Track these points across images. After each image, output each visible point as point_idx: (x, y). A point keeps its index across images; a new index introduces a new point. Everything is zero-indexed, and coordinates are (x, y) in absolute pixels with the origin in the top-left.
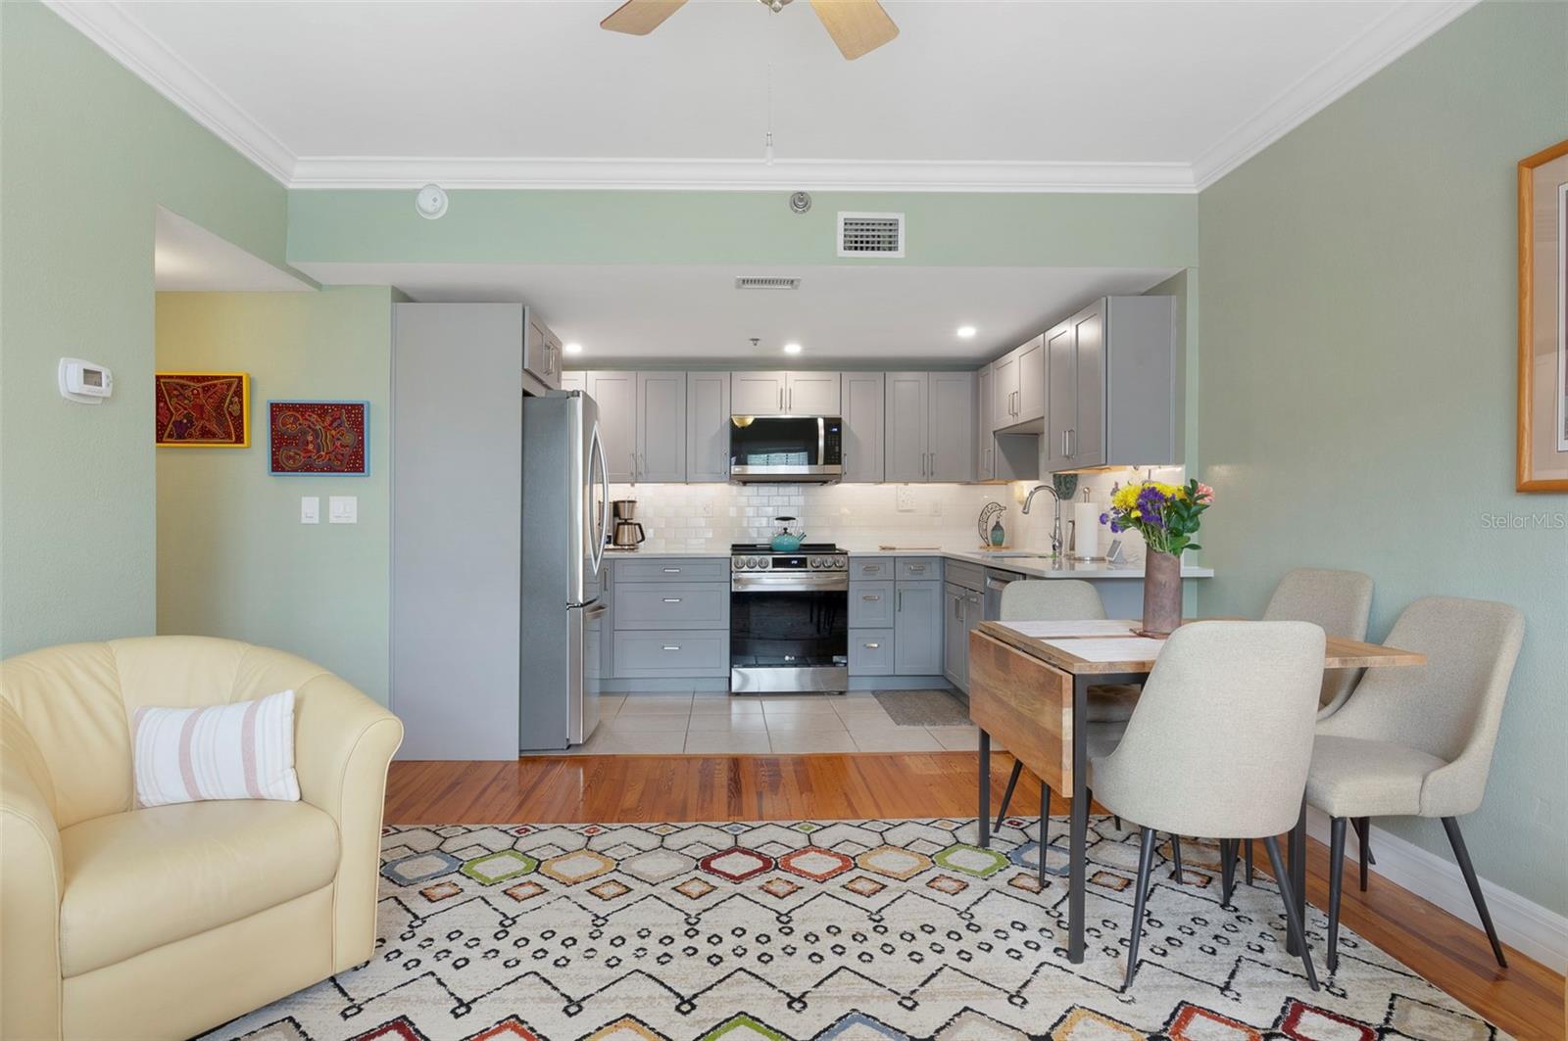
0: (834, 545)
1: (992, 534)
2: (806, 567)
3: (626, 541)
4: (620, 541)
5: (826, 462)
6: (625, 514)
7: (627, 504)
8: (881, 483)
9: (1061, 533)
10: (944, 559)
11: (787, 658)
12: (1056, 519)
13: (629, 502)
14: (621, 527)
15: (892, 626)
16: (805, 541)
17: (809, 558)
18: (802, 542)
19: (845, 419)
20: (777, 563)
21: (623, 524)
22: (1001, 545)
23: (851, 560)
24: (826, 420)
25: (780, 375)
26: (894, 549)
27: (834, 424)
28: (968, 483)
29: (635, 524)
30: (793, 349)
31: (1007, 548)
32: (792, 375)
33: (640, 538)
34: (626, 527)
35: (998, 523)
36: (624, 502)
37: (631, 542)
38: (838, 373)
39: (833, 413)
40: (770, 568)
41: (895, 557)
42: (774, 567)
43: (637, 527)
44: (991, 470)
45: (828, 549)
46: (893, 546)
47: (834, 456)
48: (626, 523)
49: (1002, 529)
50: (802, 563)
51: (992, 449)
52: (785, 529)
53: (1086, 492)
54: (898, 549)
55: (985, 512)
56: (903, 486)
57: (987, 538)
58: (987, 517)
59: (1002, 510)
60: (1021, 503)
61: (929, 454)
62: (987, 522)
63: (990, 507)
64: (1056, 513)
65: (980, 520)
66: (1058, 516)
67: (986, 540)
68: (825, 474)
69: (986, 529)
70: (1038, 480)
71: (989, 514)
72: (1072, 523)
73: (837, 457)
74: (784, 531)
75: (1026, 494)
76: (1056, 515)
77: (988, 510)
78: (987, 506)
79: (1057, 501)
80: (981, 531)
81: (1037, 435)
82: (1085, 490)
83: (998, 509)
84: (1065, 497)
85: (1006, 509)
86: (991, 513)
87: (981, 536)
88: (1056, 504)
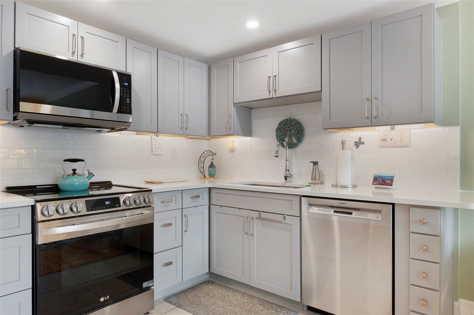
1: (208, 170)
2: (120, 206)
5: (120, 111)
10: (211, 189)
11: (102, 299)
12: (287, 161)
15: (181, 244)
22: (214, 176)
24: (120, 75)
26: (162, 183)
31: (217, 179)
38: (124, 38)
39: (122, 70)
40: (84, 212)
41: (182, 191)
42: (88, 210)
44: (232, 128)
49: (215, 167)
51: (233, 115)
52: (74, 170)
53: (344, 143)
54: (165, 183)
55: (203, 156)
56: (155, 137)
57: (204, 173)
58: (204, 159)
59: (214, 155)
60: (232, 151)
61: (185, 115)
62: (204, 163)
63: (206, 153)
64: (287, 157)
65: (199, 161)
66: (288, 159)
67: (203, 174)
68: (118, 121)
69: (203, 167)
70: (251, 137)
71: (205, 158)
72: (312, 163)
73: (128, 108)
74: (73, 172)
75: (236, 145)
76: (287, 158)
77: (205, 155)
78: (204, 153)
79: (287, 149)
80: (200, 168)
81: (251, 109)
82: (343, 142)
83: (211, 154)
84: (290, 147)
85: (216, 155)
86: (206, 157)
87: (200, 171)
88: (287, 151)
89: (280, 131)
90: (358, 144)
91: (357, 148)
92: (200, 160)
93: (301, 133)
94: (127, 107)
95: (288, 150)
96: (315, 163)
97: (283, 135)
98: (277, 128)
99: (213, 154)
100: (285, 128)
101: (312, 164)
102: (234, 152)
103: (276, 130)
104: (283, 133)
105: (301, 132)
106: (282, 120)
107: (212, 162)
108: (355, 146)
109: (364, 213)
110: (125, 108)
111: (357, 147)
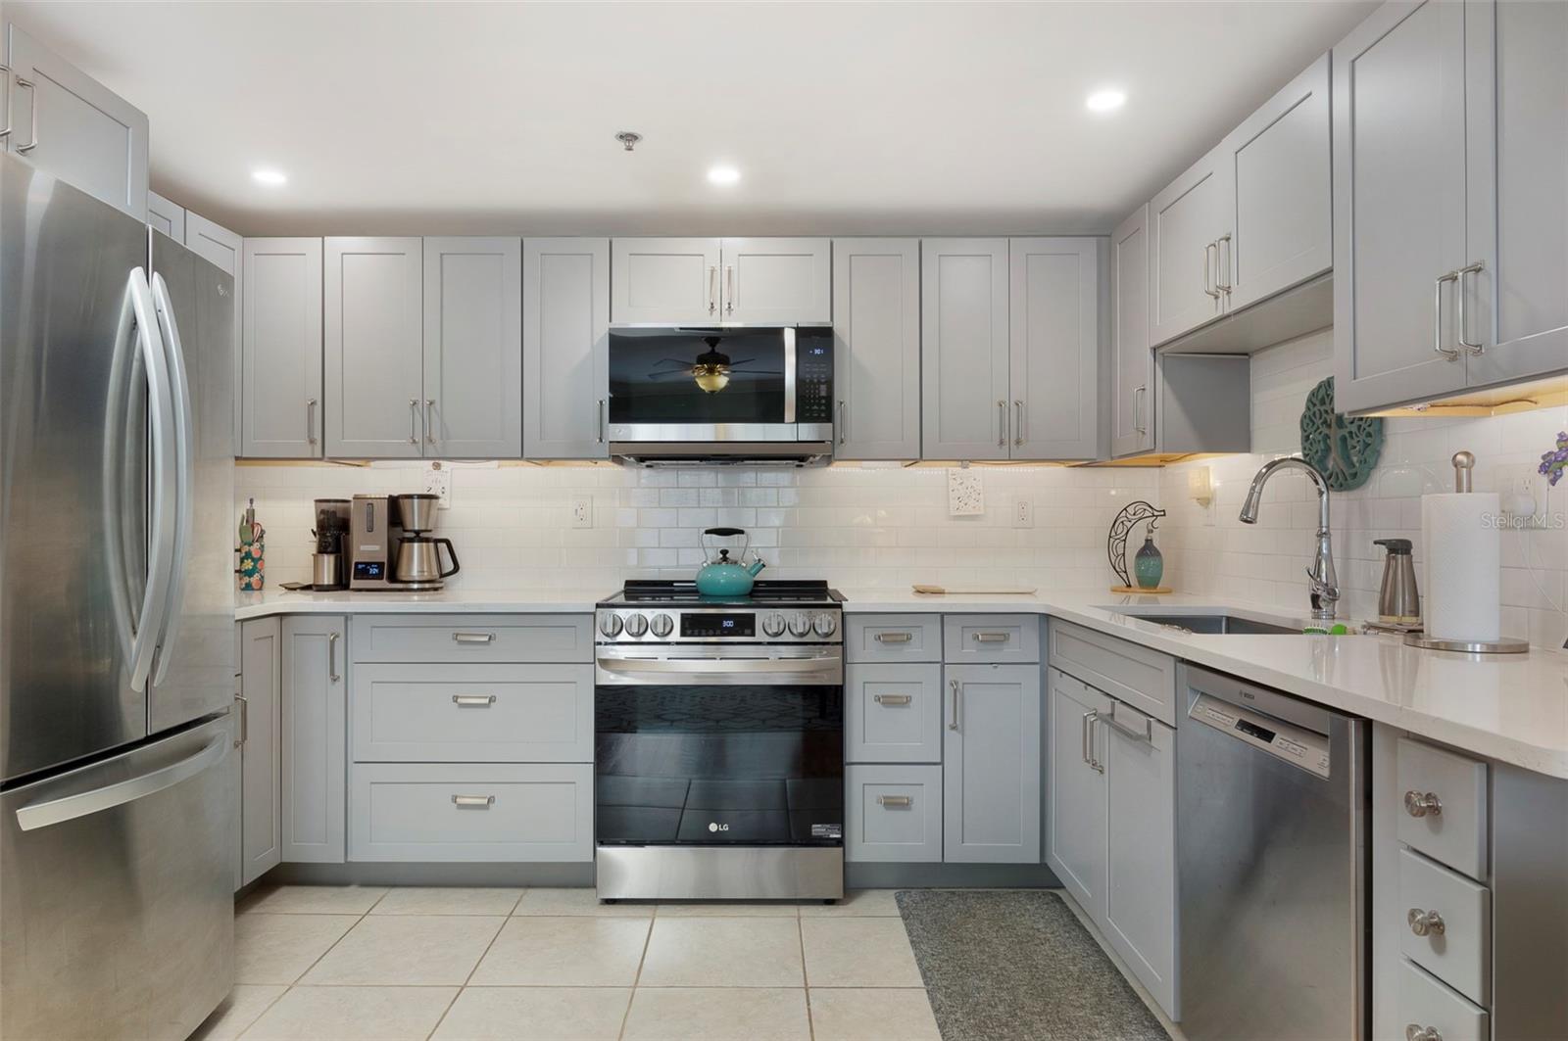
0: (824, 583)
1: (1138, 566)
2: (753, 634)
3: (415, 574)
4: (403, 574)
5: (801, 418)
6: (415, 520)
7: (416, 501)
8: (915, 462)
9: (1331, 569)
10: (1046, 619)
11: (713, 827)
12: (1320, 535)
13: (421, 497)
14: (406, 545)
15: (939, 760)
16: (764, 576)
17: (762, 616)
18: (757, 578)
19: (840, 328)
20: (691, 625)
21: (411, 540)
22: (1156, 585)
23: (848, 618)
24: (802, 333)
25: (711, 247)
26: (941, 593)
27: (817, 339)
28: (1091, 464)
29: (437, 541)
30: (724, 177)
31: (1168, 592)
32: (734, 244)
33: (449, 566)
34: (416, 545)
35: (1149, 542)
36: (410, 497)
37: (426, 576)
38: (827, 241)
39: (816, 318)
40: (676, 636)
41: (943, 615)
42: (683, 634)
43: (443, 546)
44: (1149, 430)
45: (812, 593)
46: (941, 586)
47: (817, 404)
48: (419, 537)
49: (1157, 554)
50: (745, 625)
51: (1149, 388)
52: (724, 552)
53: (1461, 463)
54: (950, 593)
55: (1122, 520)
56: (959, 470)
57: (1125, 572)
58: (1125, 531)
59: (1157, 516)
60: (1206, 501)
61: (1012, 403)
62: (1125, 540)
63: (1131, 510)
64: (1321, 522)
65: (1110, 537)
66: (1324, 530)
67: (1123, 575)
68: (798, 442)
69: (1124, 554)
70: (1249, 452)
71: (1129, 524)
72: (1383, 547)
73: (823, 408)
74: (721, 556)
75: (1215, 482)
76: (1321, 527)
77: (1128, 516)
78: (1125, 509)
79: (1321, 493)
80: (1113, 558)
81: (1246, 354)
82: (1459, 457)
83: (1147, 514)
84: (1341, 485)
85: (1165, 515)
86: (1133, 522)
87: (1115, 568)
88: (1321, 501)
89: (1311, 424)
90: (1550, 464)
91: (1553, 482)
92: (1113, 534)
93: (1368, 429)
94: (819, 405)
95: (1325, 496)
96: (1399, 548)
97: (1319, 441)
98: (1304, 416)
99: (1156, 513)
100: (1325, 415)
101: (1384, 550)
102: (1212, 507)
103: (1302, 422)
104: (1320, 433)
105: (1369, 426)
106: (1315, 385)
107: (1147, 540)
108: (1539, 472)
109: (1299, 743)
110: (815, 407)
111: (1552, 476)
